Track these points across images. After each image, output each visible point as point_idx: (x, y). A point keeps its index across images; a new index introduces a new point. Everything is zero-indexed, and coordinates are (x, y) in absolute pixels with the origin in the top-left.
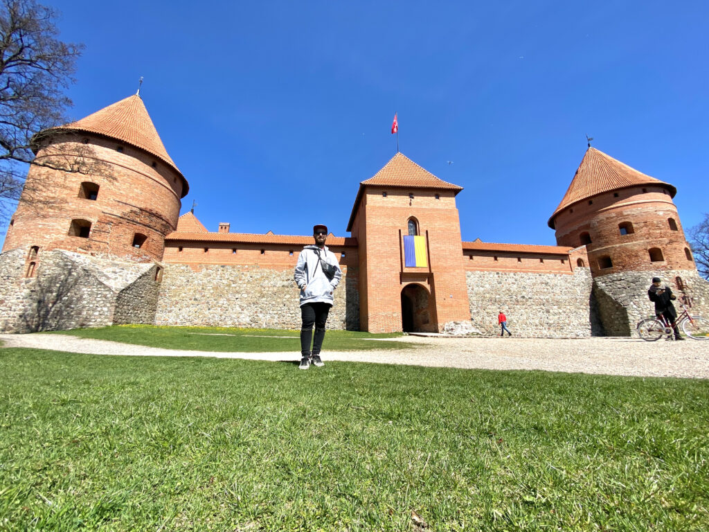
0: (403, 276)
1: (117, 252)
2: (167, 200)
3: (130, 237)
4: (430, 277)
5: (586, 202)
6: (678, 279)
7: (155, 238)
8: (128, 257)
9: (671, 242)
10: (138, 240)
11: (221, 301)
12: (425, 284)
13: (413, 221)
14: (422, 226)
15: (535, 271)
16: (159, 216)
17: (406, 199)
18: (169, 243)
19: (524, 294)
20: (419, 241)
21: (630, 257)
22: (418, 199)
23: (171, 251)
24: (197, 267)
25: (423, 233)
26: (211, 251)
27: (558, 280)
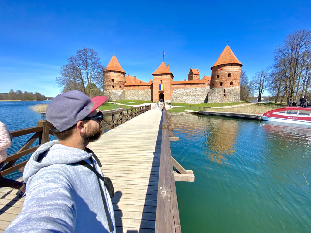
0: (159, 92)
1: (118, 89)
2: (123, 78)
3: (119, 87)
4: (164, 92)
5: (217, 67)
6: (225, 90)
7: (122, 86)
8: (119, 90)
9: (226, 80)
10: (120, 87)
11: (133, 96)
12: (163, 93)
13: (162, 81)
14: (163, 82)
15: (195, 88)
16: (122, 82)
17: (160, 76)
18: (125, 86)
19: (190, 93)
20: (162, 85)
21: (216, 84)
22: (163, 76)
23: (125, 87)
24: (129, 90)
25: (163, 83)
26: (131, 87)
27: (201, 90)
